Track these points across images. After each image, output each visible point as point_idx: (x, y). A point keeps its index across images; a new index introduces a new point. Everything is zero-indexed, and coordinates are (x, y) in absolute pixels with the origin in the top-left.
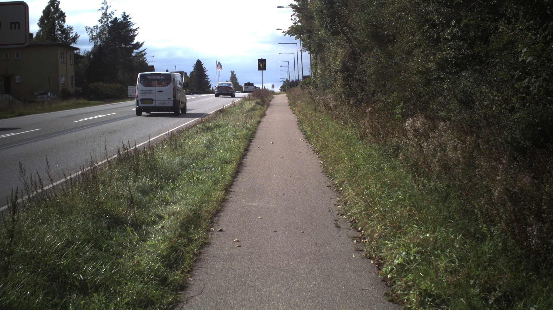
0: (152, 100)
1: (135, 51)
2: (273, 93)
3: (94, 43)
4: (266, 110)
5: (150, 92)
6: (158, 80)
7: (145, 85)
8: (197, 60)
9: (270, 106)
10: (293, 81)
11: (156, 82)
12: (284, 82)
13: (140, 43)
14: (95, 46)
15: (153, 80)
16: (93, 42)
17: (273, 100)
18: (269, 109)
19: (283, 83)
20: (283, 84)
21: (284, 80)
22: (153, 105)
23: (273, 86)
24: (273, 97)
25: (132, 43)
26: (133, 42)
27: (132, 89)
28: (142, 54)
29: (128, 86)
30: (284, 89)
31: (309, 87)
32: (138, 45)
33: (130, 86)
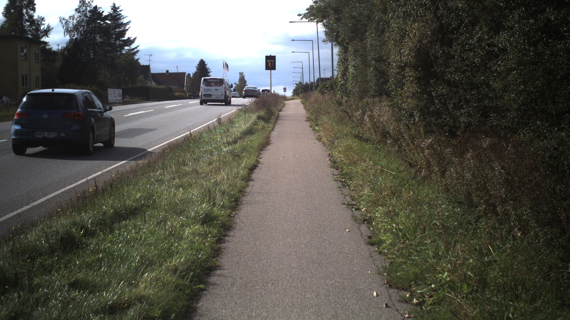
0: (211, 95)
1: (127, 48)
2: (285, 98)
3: (70, 36)
4: (273, 130)
5: (210, 90)
6: (215, 82)
7: (207, 86)
8: (200, 59)
9: (279, 122)
10: (307, 84)
11: (213, 84)
12: (297, 84)
13: (132, 39)
14: (71, 41)
15: (212, 82)
16: (68, 35)
17: (284, 109)
18: (277, 128)
19: (295, 85)
20: (296, 87)
21: (297, 83)
22: (212, 98)
23: (285, 89)
24: (285, 105)
25: (123, 39)
26: (124, 37)
27: (114, 92)
28: (134, 51)
29: (108, 89)
30: (296, 92)
31: (330, 91)
32: (130, 42)
33: (111, 89)
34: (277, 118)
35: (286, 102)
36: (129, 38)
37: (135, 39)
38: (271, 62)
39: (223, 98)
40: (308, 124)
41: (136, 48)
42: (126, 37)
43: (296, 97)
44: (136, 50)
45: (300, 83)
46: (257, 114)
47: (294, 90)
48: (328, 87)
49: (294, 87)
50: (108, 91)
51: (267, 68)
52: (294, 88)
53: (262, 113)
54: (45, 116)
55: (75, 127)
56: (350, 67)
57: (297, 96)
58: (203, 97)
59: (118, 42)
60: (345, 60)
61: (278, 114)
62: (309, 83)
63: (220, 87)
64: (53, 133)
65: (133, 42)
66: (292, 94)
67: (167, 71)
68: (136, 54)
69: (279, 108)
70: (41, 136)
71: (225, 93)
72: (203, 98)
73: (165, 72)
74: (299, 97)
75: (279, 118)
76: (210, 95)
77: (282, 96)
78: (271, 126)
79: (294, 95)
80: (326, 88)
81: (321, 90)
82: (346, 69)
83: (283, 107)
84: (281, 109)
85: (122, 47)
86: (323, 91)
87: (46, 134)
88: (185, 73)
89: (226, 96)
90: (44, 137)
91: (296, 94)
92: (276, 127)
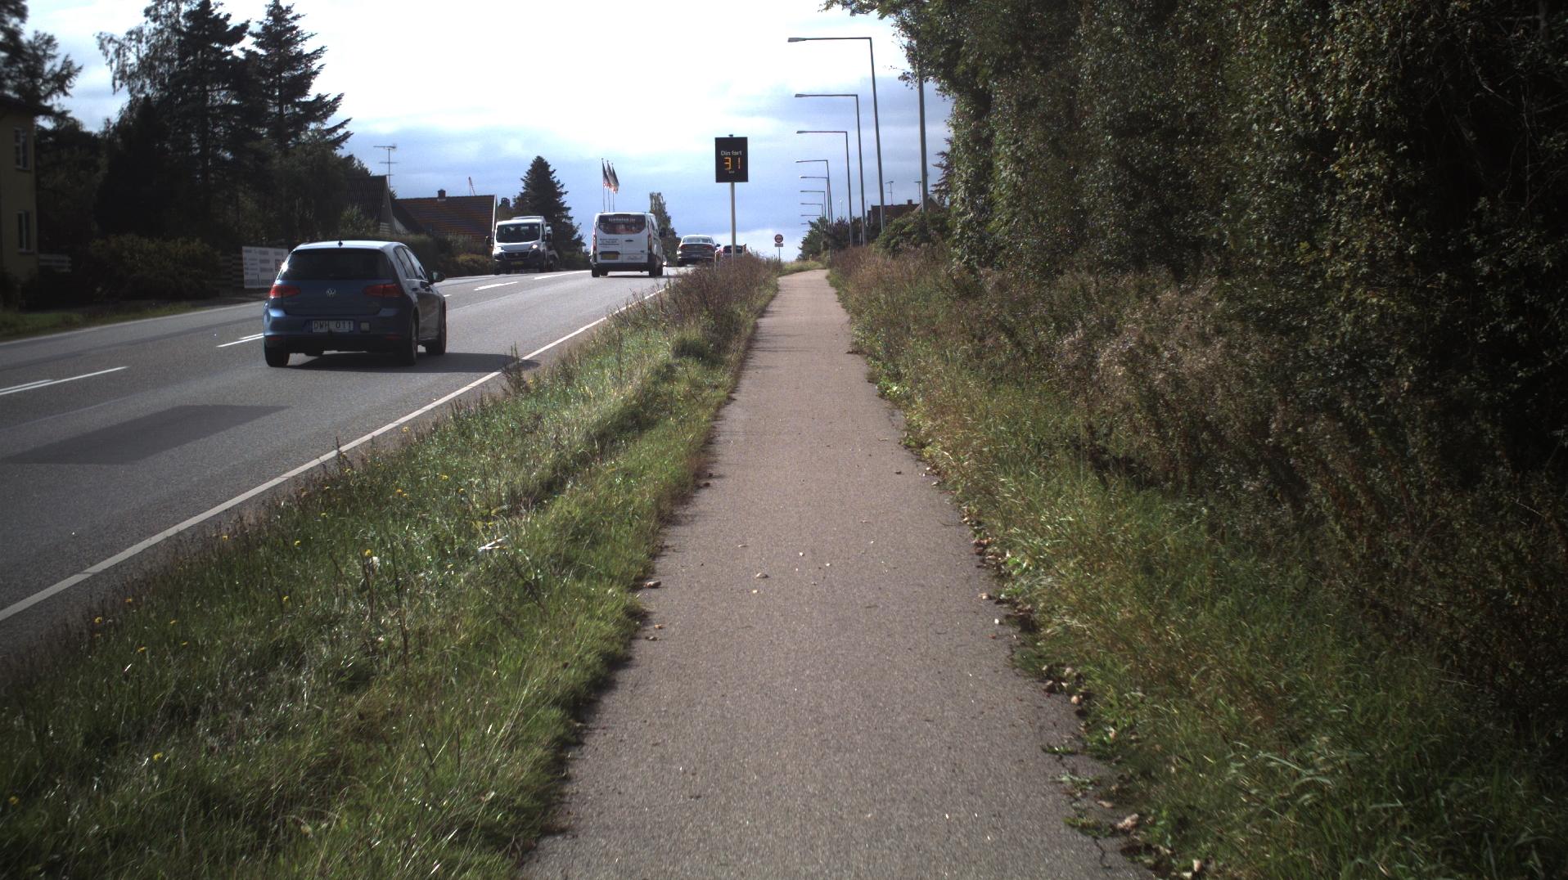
1: (312, 126)
3: (131, 91)
5: (613, 242)
8: (534, 157)
10: (841, 223)
11: (622, 227)
12: (812, 224)
13: (330, 98)
14: (133, 104)
15: (618, 224)
16: (125, 89)
20: (811, 232)
21: (814, 220)
22: (619, 261)
23: (779, 240)
25: (303, 100)
26: (305, 94)
27: (263, 257)
28: (336, 135)
29: (244, 248)
30: (812, 248)
31: (917, 246)
32: (323, 107)
33: (253, 249)
34: (751, 342)
35: (782, 280)
36: (320, 98)
37: (339, 98)
38: (734, 159)
39: (645, 260)
40: (858, 367)
41: (341, 125)
42: (312, 95)
43: (811, 262)
44: (341, 132)
45: (822, 221)
46: (676, 335)
47: (806, 242)
48: (910, 233)
49: (804, 232)
50: (245, 255)
51: (722, 175)
52: (806, 235)
53: (693, 333)
54: (330, 293)
55: (387, 312)
56: (1000, 164)
57: (813, 259)
58: (599, 257)
59: (288, 110)
60: (977, 141)
61: (756, 327)
62: (848, 220)
63: (637, 235)
64: (347, 323)
65: (334, 109)
66: (800, 252)
67: (442, 193)
68: (343, 144)
69: (759, 303)
70: (324, 330)
71: (650, 248)
72: (600, 260)
73: (436, 195)
74: (818, 260)
75: (759, 345)
76: (616, 254)
77: (769, 261)
78: (726, 378)
79: (803, 258)
80: (904, 234)
81: (889, 241)
82: (983, 174)
83: (773, 297)
84: (767, 305)
85: (300, 122)
86: (897, 244)
87: (333, 326)
88: (491, 198)
89: (651, 255)
90: (330, 332)
91: (811, 252)
92: (745, 383)
